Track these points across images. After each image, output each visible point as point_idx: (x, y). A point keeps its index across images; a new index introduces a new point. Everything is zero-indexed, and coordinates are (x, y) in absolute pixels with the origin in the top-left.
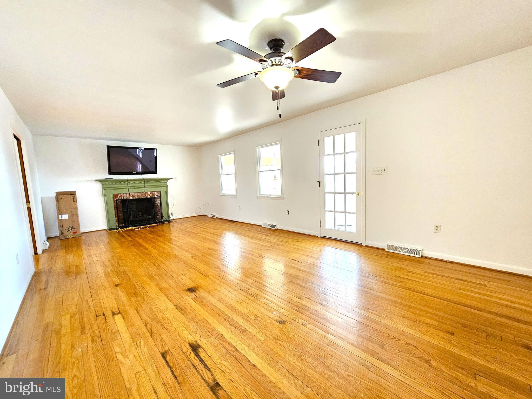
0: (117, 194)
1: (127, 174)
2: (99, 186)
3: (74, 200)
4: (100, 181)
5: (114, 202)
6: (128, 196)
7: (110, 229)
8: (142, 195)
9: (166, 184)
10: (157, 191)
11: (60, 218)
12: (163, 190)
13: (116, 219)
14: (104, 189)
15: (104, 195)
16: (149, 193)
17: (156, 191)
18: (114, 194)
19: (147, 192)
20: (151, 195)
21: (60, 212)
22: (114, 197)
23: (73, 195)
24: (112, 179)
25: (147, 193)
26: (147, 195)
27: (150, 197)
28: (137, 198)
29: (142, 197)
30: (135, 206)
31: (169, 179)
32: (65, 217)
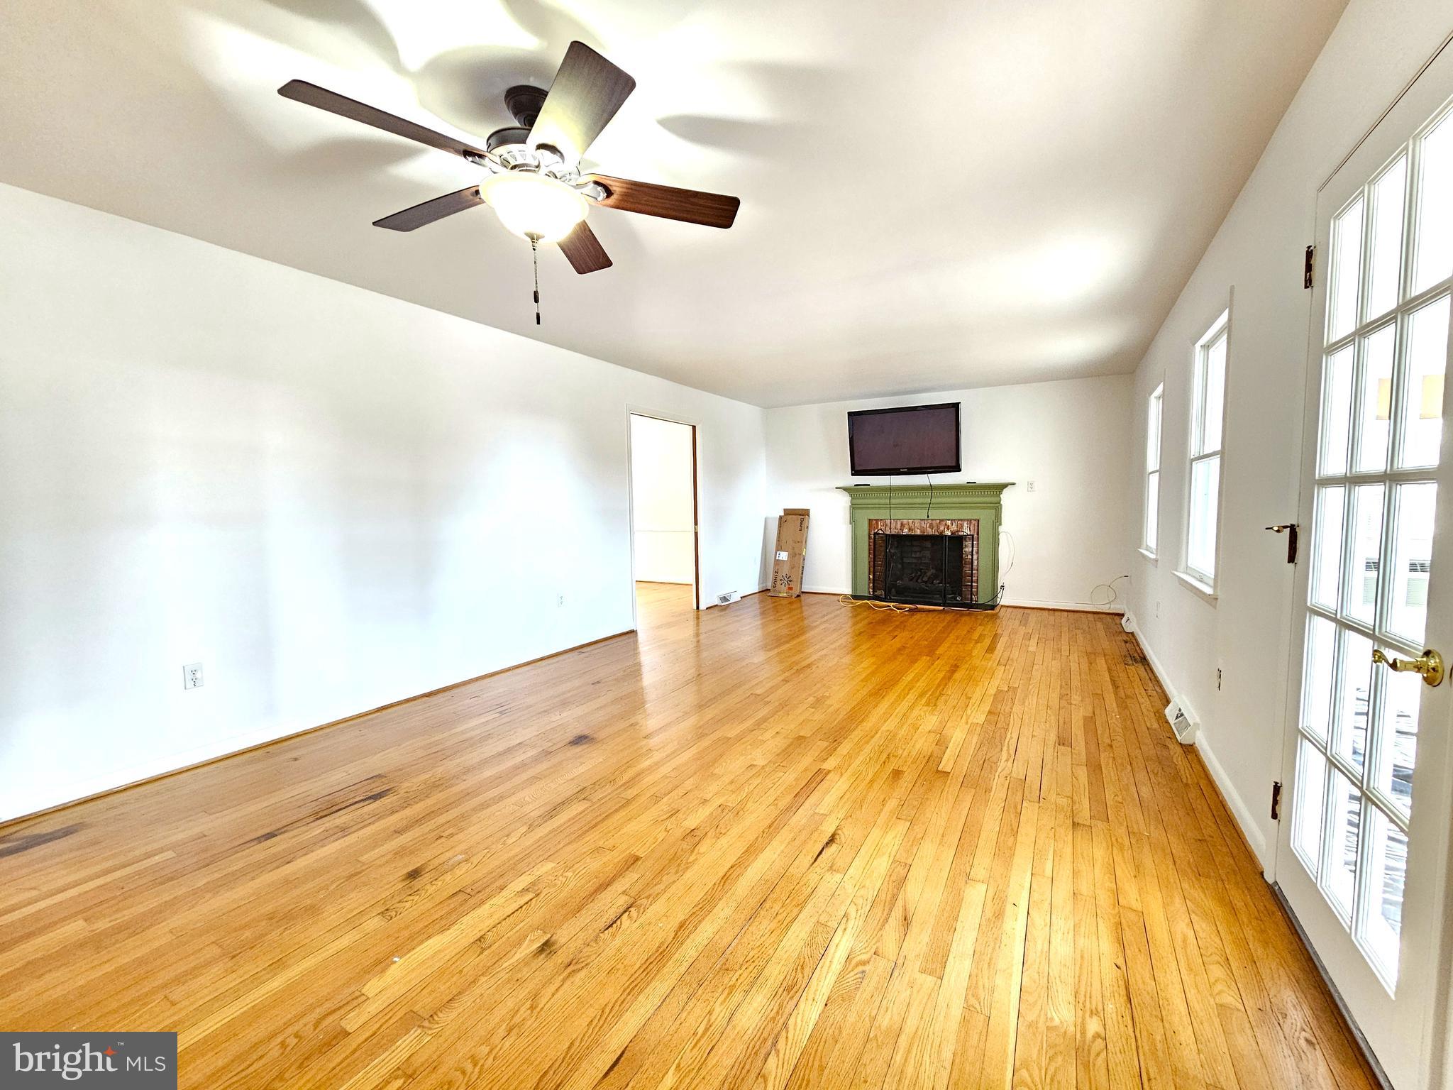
0: (877, 520)
1: (890, 475)
2: (844, 500)
3: (801, 526)
4: (845, 489)
5: (870, 538)
6: (899, 527)
7: (855, 597)
8: (931, 526)
9: (994, 499)
10: (969, 518)
11: (777, 558)
12: (985, 516)
13: (871, 577)
14: (854, 506)
15: (853, 521)
16: (949, 523)
17: (966, 518)
18: (870, 520)
19: (943, 520)
20: (954, 528)
21: (779, 548)
22: (870, 525)
23: (802, 517)
24: (869, 485)
25: (944, 523)
26: (942, 528)
27: (950, 534)
28: (918, 532)
29: (930, 532)
30: (928, 554)
31: (1004, 486)
32: (784, 556)
